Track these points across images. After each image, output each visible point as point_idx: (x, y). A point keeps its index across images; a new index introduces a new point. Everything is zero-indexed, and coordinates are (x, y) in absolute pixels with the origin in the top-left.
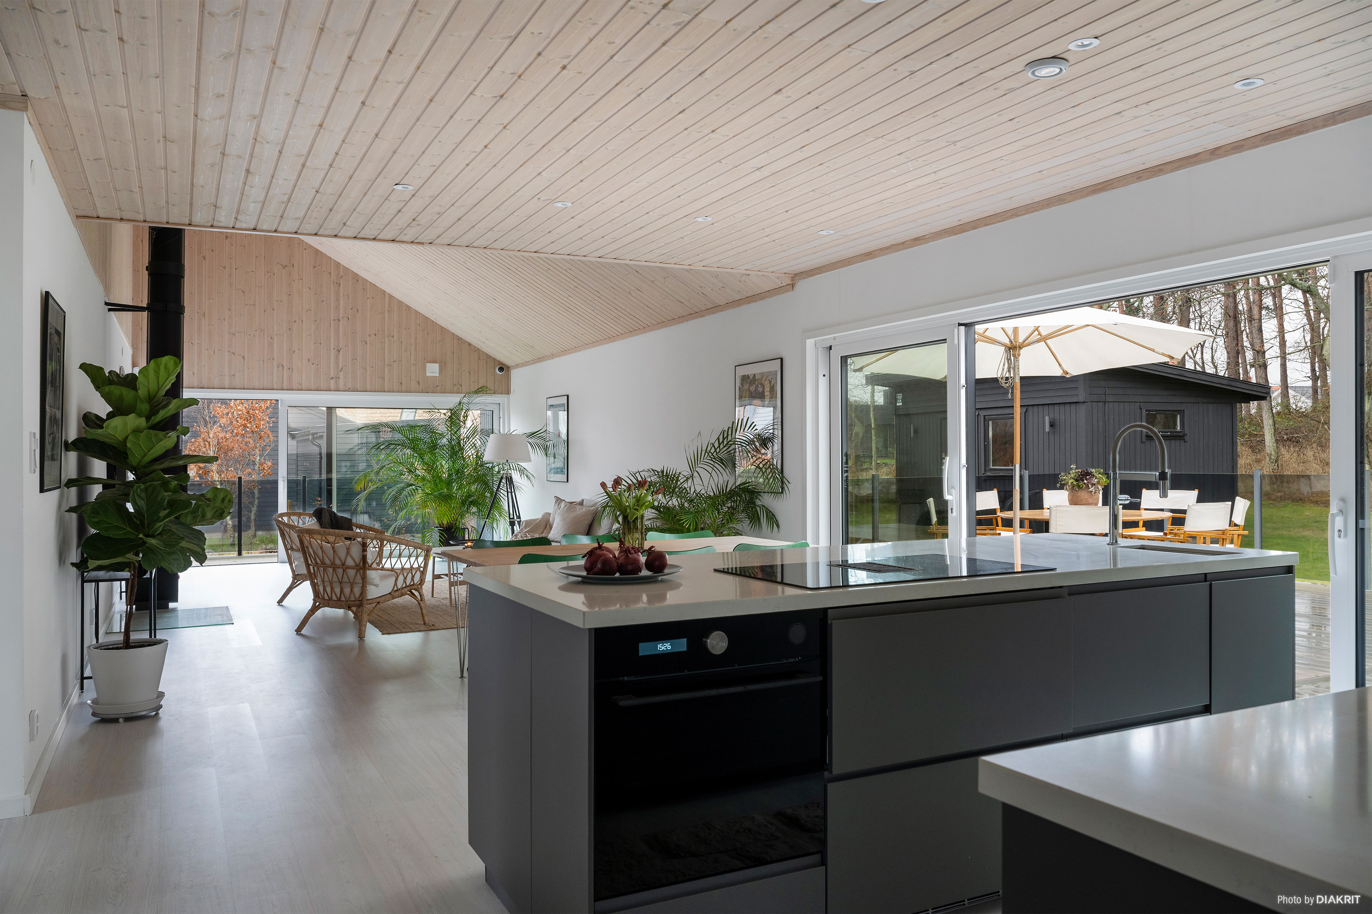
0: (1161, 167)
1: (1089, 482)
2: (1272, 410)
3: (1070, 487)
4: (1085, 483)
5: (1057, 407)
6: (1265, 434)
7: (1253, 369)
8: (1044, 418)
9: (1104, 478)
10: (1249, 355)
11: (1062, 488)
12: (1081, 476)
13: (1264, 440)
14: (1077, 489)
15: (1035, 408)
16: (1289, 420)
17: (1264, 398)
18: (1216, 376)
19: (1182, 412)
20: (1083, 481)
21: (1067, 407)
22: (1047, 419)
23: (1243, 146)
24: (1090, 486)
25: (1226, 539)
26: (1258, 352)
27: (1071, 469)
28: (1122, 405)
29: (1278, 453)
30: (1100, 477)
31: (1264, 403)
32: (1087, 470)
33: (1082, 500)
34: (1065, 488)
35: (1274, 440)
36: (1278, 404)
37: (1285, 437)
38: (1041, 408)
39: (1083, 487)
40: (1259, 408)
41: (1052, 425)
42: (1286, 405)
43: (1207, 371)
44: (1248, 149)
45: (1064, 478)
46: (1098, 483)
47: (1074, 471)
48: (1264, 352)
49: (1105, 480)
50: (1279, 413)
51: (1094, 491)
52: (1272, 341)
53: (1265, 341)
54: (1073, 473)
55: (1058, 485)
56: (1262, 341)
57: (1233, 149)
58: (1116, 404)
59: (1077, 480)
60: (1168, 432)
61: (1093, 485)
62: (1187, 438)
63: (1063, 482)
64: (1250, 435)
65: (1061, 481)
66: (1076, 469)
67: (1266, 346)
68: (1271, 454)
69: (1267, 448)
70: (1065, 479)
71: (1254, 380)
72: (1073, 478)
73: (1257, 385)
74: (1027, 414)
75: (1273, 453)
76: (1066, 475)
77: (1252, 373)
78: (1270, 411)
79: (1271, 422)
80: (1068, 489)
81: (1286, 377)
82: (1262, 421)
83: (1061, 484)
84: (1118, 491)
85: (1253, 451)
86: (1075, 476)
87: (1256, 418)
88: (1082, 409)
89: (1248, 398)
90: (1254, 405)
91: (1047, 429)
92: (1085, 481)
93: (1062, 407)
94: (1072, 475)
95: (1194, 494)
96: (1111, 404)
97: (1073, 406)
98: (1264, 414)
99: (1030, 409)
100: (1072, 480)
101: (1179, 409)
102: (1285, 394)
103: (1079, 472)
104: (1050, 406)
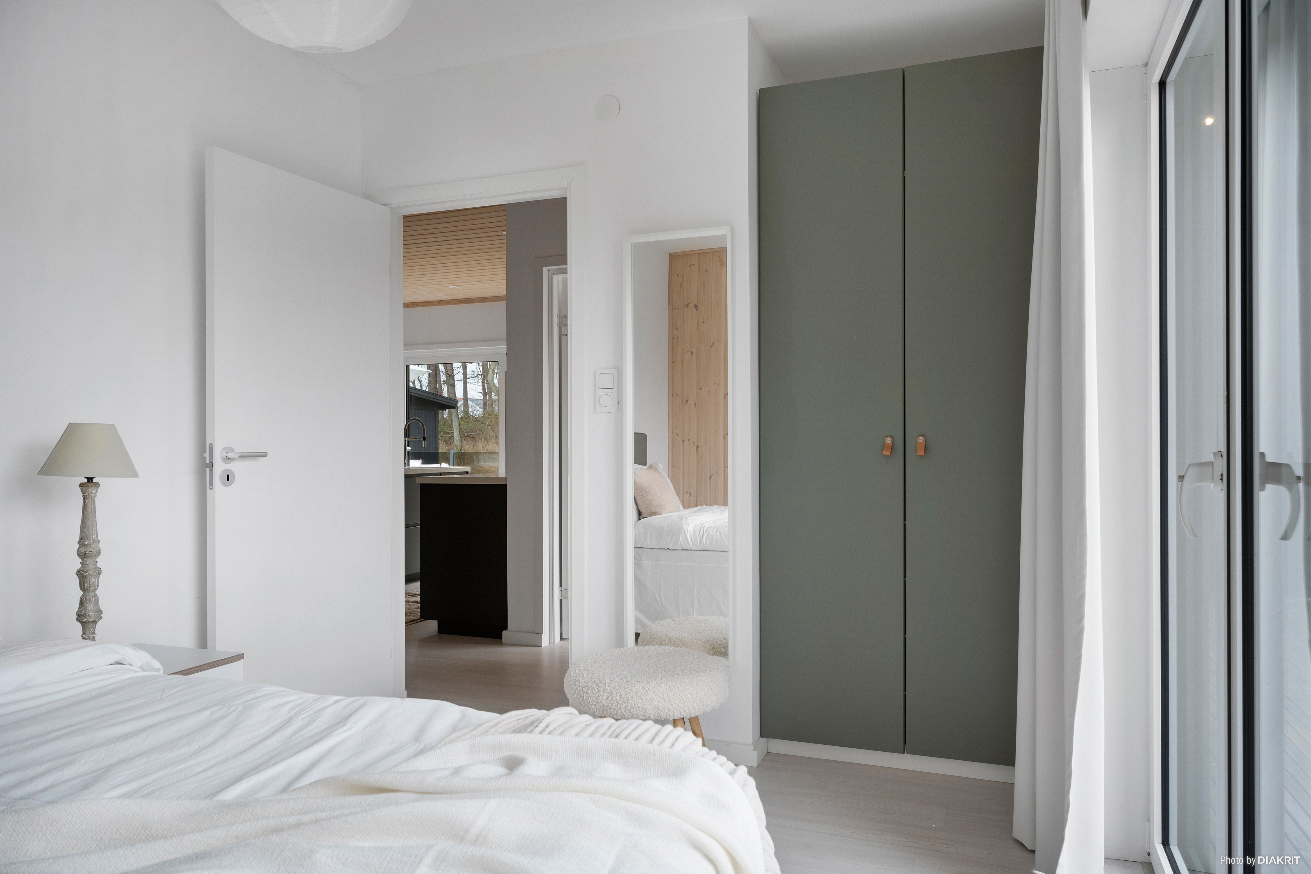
0: (417, 303)
2: (458, 416)
6: (454, 432)
7: (446, 385)
10: (443, 377)
13: (453, 436)
16: (468, 423)
17: (453, 408)
18: (421, 390)
23: (451, 302)
26: (450, 376)
29: (461, 445)
31: (453, 411)
35: (459, 436)
36: (462, 412)
37: (466, 434)
40: (450, 415)
42: (466, 412)
43: (416, 387)
44: (453, 304)
48: (454, 376)
50: (462, 418)
52: (458, 369)
53: (454, 368)
56: (453, 369)
57: (447, 302)
64: (444, 433)
67: (455, 372)
68: (458, 445)
69: (455, 441)
71: (446, 395)
73: (448, 399)
75: (459, 444)
77: (445, 388)
78: (457, 416)
79: (457, 423)
81: (467, 393)
82: (452, 423)
84: (406, 446)
85: (446, 444)
87: (448, 421)
89: (444, 407)
90: (446, 413)
95: (420, 461)
98: (453, 418)
102: (466, 404)
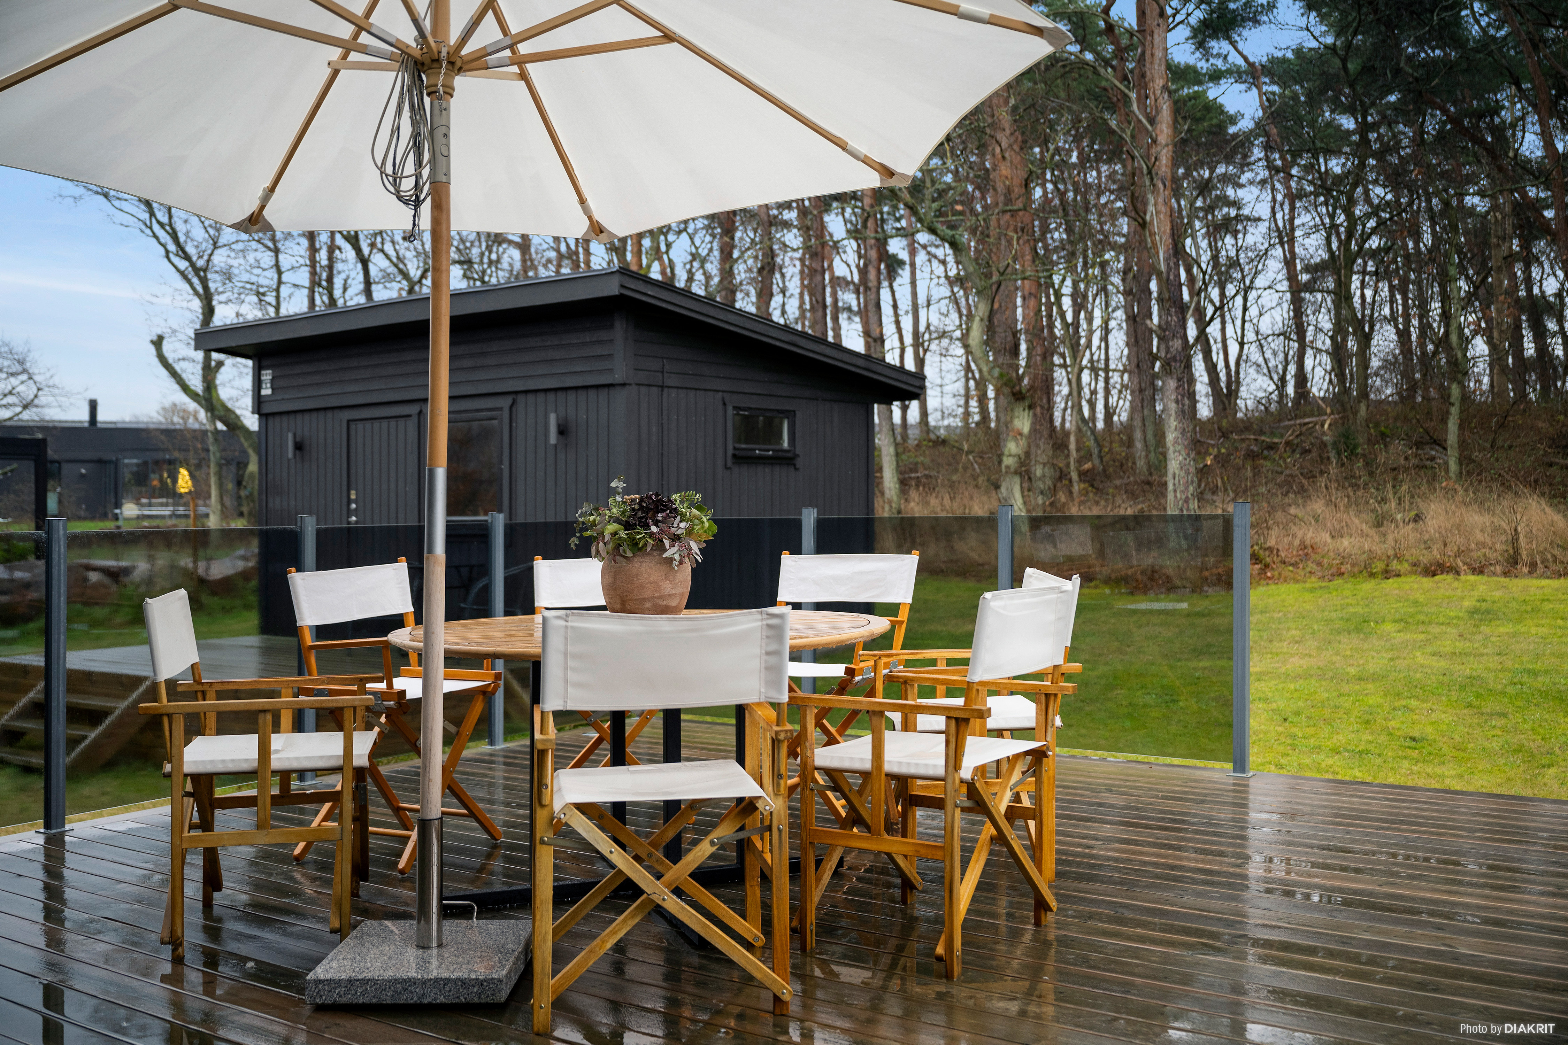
1: (662, 531)
3: (610, 546)
4: (651, 535)
5: (571, 395)
6: (884, 469)
8: (546, 417)
9: (705, 519)
11: (583, 551)
12: (640, 514)
14: (629, 554)
15: (531, 398)
17: (914, 397)
19: (790, 414)
20: (646, 526)
21: (592, 393)
22: (553, 419)
24: (666, 542)
25: (1056, 695)
27: (614, 492)
28: (692, 394)
30: (695, 517)
32: (657, 495)
33: (642, 586)
34: (593, 550)
35: (896, 478)
38: (541, 397)
39: (645, 545)
41: (562, 431)
45: (592, 518)
46: (690, 532)
47: (618, 498)
49: (706, 525)
51: (677, 557)
54: (616, 506)
55: (574, 541)
58: (682, 393)
59: (627, 526)
60: (768, 450)
61: (675, 538)
62: (799, 462)
63: (589, 533)
65: (582, 530)
66: (626, 491)
69: (887, 491)
70: (594, 524)
72: (617, 521)
73: (904, 374)
74: (514, 409)
75: (895, 498)
76: (596, 509)
78: (891, 434)
79: (892, 450)
80: (603, 553)
83: (581, 538)
86: (623, 513)
88: (621, 397)
89: (892, 395)
90: (896, 407)
91: (553, 438)
92: (654, 529)
93: (582, 394)
94: (615, 511)
96: (674, 393)
97: (603, 393)
99: (521, 399)
100: (612, 527)
101: (788, 408)
103: (633, 500)
104: (559, 394)
